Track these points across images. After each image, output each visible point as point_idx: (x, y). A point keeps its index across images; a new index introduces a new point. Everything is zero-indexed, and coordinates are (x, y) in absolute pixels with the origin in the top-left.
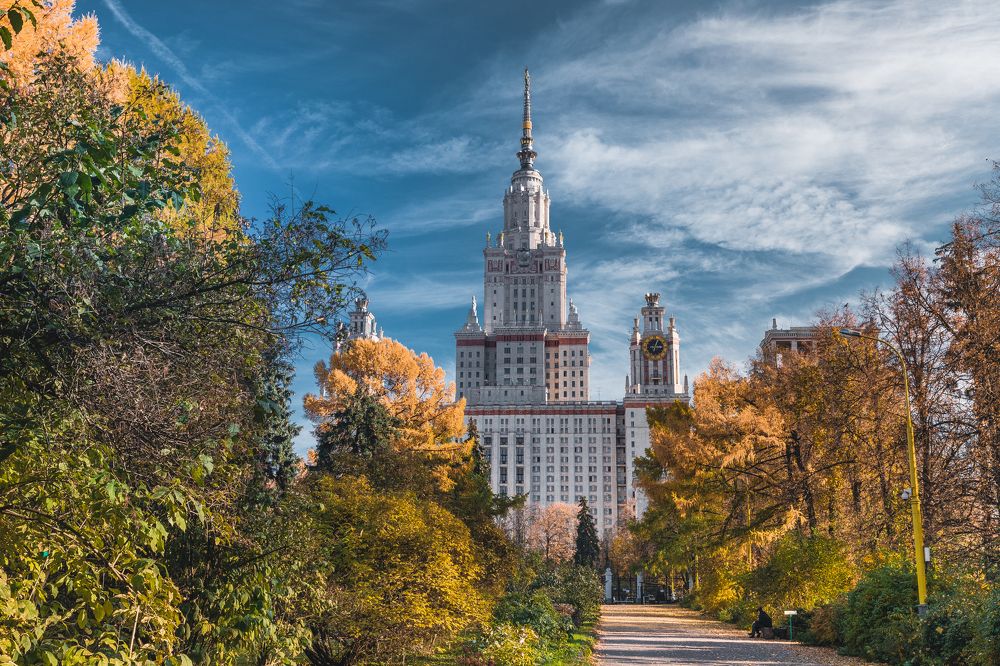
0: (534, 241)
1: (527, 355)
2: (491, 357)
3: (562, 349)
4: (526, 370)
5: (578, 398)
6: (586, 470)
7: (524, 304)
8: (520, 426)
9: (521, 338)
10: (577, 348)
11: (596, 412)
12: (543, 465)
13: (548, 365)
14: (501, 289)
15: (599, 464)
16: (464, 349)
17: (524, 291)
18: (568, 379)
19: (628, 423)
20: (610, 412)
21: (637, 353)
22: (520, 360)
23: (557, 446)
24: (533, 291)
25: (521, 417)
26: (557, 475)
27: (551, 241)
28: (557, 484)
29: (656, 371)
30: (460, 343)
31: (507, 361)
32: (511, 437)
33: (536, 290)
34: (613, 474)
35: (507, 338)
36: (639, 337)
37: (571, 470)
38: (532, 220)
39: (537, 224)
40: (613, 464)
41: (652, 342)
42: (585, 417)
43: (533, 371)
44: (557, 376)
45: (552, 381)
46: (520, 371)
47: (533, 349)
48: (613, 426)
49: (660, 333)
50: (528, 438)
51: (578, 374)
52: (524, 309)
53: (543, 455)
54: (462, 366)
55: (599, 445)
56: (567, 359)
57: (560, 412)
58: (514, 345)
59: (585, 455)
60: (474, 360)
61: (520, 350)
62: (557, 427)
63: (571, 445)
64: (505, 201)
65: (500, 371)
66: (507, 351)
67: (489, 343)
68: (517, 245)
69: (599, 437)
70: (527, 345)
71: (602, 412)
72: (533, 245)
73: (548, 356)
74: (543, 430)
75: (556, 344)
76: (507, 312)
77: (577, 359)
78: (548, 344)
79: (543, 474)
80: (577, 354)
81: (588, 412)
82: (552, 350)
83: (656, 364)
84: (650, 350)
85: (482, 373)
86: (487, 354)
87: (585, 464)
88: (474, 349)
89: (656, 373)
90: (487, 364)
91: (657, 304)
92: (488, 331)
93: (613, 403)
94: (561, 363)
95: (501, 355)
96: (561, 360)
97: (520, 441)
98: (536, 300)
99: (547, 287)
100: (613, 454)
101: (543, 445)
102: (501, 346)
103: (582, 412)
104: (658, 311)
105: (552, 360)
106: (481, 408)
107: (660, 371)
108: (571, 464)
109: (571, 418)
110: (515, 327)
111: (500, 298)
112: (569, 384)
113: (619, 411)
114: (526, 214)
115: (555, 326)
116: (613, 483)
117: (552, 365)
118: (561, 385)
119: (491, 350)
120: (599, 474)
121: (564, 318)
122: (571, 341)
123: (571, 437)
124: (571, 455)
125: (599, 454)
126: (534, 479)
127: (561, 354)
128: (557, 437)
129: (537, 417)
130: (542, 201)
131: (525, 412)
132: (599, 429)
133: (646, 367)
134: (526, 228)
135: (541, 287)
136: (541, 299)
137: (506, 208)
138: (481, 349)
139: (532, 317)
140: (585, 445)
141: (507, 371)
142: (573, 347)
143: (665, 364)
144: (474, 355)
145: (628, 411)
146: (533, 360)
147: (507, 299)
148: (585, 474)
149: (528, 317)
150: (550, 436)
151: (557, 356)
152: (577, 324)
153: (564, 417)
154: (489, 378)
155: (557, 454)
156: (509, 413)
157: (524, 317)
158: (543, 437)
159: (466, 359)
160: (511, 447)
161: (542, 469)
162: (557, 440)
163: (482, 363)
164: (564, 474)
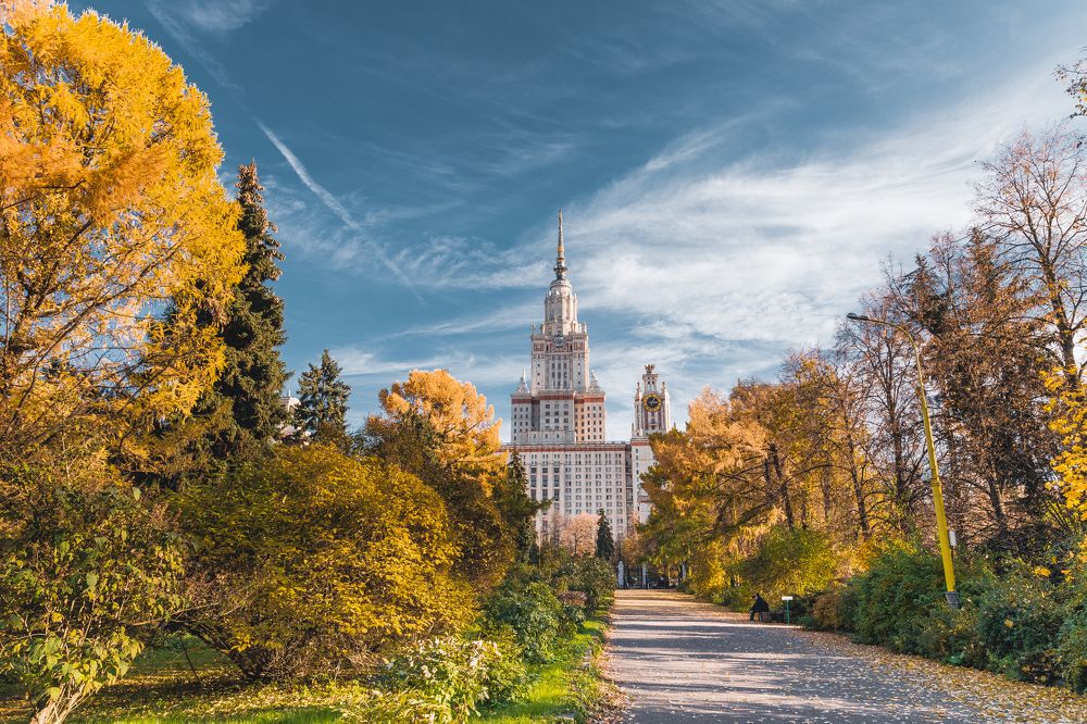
0: (566, 330)
1: (561, 410)
2: (536, 411)
3: (586, 405)
4: (561, 420)
5: (598, 440)
6: (604, 491)
7: (559, 374)
8: (557, 459)
9: (557, 398)
10: (597, 405)
11: (611, 449)
12: (573, 487)
13: (576, 417)
14: (543, 363)
15: (614, 487)
16: (516, 405)
17: (559, 365)
18: (591, 426)
19: (634, 457)
20: (622, 449)
21: (640, 407)
22: (557, 413)
23: (583, 474)
24: (565, 365)
25: (557, 453)
26: (583, 494)
27: (578, 330)
28: (583, 501)
29: (653, 420)
30: (514, 401)
31: (548, 414)
32: (550, 468)
33: (568, 364)
34: (623, 494)
35: (547, 398)
36: (641, 396)
37: (594, 491)
38: (564, 315)
39: (568, 318)
40: (624, 487)
41: (651, 399)
42: (603, 453)
43: (566, 421)
44: (583, 424)
45: (579, 428)
46: (557, 421)
47: (566, 406)
48: (623, 459)
49: (656, 393)
50: (562, 468)
51: (597, 423)
52: (559, 377)
53: (573, 480)
54: (515, 418)
55: (613, 473)
56: (590, 412)
57: (585, 450)
58: (552, 403)
59: (603, 480)
60: (524, 413)
61: (557, 406)
62: (583, 460)
63: (593, 473)
64: (546, 302)
65: (542, 421)
66: (548, 406)
67: (534, 402)
68: (554, 333)
69: (613, 467)
70: (562, 403)
71: (615, 450)
72: (565, 333)
73: (576, 410)
74: (573, 462)
75: (582, 401)
76: (547, 379)
77: (597, 412)
78: (576, 402)
79: (573, 494)
80: (597, 408)
81: (605, 450)
82: (579, 406)
83: (653, 415)
84: (649, 405)
85: (530, 423)
86: (533, 410)
87: (603, 487)
88: (524, 406)
89: (653, 421)
90: (533, 417)
91: (653, 372)
92: (534, 393)
93: (623, 443)
94: (586, 415)
95: (543, 410)
96: (585, 413)
97: (557, 470)
98: (568, 371)
99: (575, 362)
100: (623, 479)
101: (573, 473)
102: (543, 403)
103: (601, 450)
104: (654, 377)
105: (579, 413)
106: (528, 447)
107: (657, 420)
108: (593, 487)
109: (593, 453)
110: (553, 389)
111: (543, 370)
112: (592, 430)
113: (627, 449)
114: (560, 310)
115: (581, 390)
116: (624, 500)
117: (580, 417)
118: (586, 431)
119: (535, 406)
120: (614, 493)
121: (588, 384)
122: (593, 400)
123: (593, 467)
124: (593, 480)
125: (613, 480)
126: (567, 498)
127: (586, 409)
128: (583, 467)
129: (568, 453)
130: (571, 302)
131: (559, 450)
132: (613, 461)
133: (646, 416)
134: (560, 320)
135: (571, 362)
136: (571, 370)
137: (546, 307)
138: (529, 406)
139: (565, 383)
140: (603, 473)
141: (548, 421)
142: (594, 404)
143: (659, 414)
144: (524, 410)
145: (634, 448)
146: (566, 413)
147: (547, 370)
148: (604, 494)
149: (562, 383)
150: (578, 466)
151: (583, 410)
152: (596, 387)
153: (588, 453)
154: (535, 426)
155: (583, 480)
156: (549, 450)
157: (559, 383)
158: (573, 467)
159: (518, 413)
160: (550, 475)
161: (573, 491)
162: (583, 470)
163: (530, 416)
164: (588, 494)
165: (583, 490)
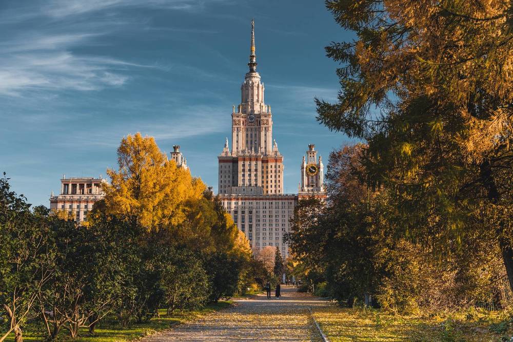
0: (257, 109)
1: (253, 168)
2: (236, 168)
3: (270, 164)
4: (253, 175)
5: (277, 188)
6: (280, 225)
7: (251, 141)
8: (251, 205)
9: (250, 159)
10: (277, 164)
11: (285, 199)
12: (261, 223)
13: (263, 172)
14: (240, 134)
15: (287, 223)
16: (222, 164)
17: (251, 135)
18: (273, 179)
20: (292, 199)
21: (304, 172)
22: (250, 170)
23: (267, 214)
24: (256, 134)
25: (251, 201)
26: (268, 228)
27: (265, 109)
28: (268, 232)
30: (220, 161)
31: (244, 170)
32: (247, 211)
33: (257, 134)
35: (243, 159)
36: (305, 166)
37: (274, 226)
38: (255, 98)
39: (258, 101)
41: (312, 168)
42: (280, 202)
43: (256, 175)
44: (267, 177)
45: (265, 180)
46: (250, 175)
47: (256, 165)
49: (315, 163)
50: (254, 211)
51: (277, 177)
52: (251, 144)
53: (261, 218)
54: (221, 173)
55: (286, 214)
56: (272, 169)
57: (269, 199)
58: (247, 163)
59: (280, 218)
60: (227, 169)
61: (250, 165)
62: (267, 206)
63: (274, 214)
64: (242, 89)
65: (240, 175)
66: (244, 165)
67: (235, 161)
68: (248, 111)
69: (286, 211)
70: (253, 163)
71: (288, 199)
72: (256, 112)
73: (263, 167)
74: (261, 207)
75: (267, 162)
76: (243, 145)
77: (277, 169)
78: (263, 162)
79: (261, 227)
80: (277, 167)
81: (282, 199)
82: (265, 165)
84: (310, 171)
85: (231, 176)
86: (233, 166)
87: (280, 223)
88: (227, 164)
89: (312, 182)
90: (233, 172)
92: (234, 156)
93: (293, 195)
94: (269, 171)
95: (240, 168)
97: (251, 212)
98: (257, 139)
99: (263, 133)
101: (261, 214)
102: (240, 163)
103: (279, 199)
104: (314, 152)
105: (265, 170)
106: (233, 197)
107: (315, 181)
108: (274, 224)
109: (274, 202)
111: (240, 138)
112: (273, 181)
113: (296, 199)
114: (252, 95)
115: (266, 153)
118: (269, 182)
119: (235, 164)
121: (271, 150)
122: (274, 161)
123: (274, 210)
124: (274, 218)
125: (287, 218)
126: (257, 230)
127: (269, 167)
128: (267, 210)
129: (258, 201)
130: (260, 89)
131: (253, 199)
132: (287, 207)
133: (308, 179)
134: (253, 103)
135: (260, 133)
136: (260, 139)
137: (242, 92)
138: (231, 164)
139: (255, 148)
140: (280, 214)
141: (244, 175)
143: (317, 177)
144: (227, 167)
146: (256, 170)
147: (243, 139)
149: (253, 148)
150: (265, 210)
151: (267, 167)
152: (277, 152)
153: (271, 201)
154: (235, 178)
155: (267, 219)
156: (246, 199)
157: (251, 148)
158: (261, 210)
159: (223, 169)
160: (247, 216)
161: (261, 225)
162: (268, 212)
163: (231, 171)
164: (271, 227)
165: (268, 224)
